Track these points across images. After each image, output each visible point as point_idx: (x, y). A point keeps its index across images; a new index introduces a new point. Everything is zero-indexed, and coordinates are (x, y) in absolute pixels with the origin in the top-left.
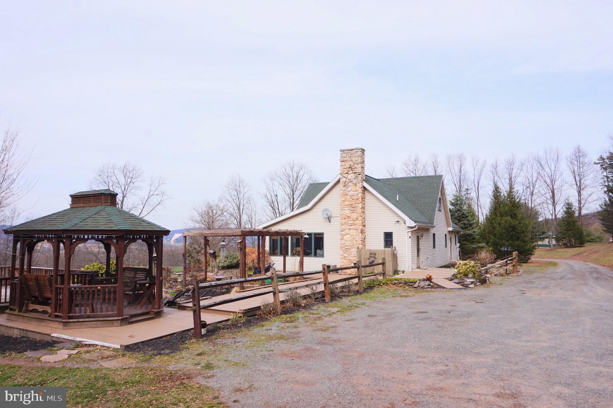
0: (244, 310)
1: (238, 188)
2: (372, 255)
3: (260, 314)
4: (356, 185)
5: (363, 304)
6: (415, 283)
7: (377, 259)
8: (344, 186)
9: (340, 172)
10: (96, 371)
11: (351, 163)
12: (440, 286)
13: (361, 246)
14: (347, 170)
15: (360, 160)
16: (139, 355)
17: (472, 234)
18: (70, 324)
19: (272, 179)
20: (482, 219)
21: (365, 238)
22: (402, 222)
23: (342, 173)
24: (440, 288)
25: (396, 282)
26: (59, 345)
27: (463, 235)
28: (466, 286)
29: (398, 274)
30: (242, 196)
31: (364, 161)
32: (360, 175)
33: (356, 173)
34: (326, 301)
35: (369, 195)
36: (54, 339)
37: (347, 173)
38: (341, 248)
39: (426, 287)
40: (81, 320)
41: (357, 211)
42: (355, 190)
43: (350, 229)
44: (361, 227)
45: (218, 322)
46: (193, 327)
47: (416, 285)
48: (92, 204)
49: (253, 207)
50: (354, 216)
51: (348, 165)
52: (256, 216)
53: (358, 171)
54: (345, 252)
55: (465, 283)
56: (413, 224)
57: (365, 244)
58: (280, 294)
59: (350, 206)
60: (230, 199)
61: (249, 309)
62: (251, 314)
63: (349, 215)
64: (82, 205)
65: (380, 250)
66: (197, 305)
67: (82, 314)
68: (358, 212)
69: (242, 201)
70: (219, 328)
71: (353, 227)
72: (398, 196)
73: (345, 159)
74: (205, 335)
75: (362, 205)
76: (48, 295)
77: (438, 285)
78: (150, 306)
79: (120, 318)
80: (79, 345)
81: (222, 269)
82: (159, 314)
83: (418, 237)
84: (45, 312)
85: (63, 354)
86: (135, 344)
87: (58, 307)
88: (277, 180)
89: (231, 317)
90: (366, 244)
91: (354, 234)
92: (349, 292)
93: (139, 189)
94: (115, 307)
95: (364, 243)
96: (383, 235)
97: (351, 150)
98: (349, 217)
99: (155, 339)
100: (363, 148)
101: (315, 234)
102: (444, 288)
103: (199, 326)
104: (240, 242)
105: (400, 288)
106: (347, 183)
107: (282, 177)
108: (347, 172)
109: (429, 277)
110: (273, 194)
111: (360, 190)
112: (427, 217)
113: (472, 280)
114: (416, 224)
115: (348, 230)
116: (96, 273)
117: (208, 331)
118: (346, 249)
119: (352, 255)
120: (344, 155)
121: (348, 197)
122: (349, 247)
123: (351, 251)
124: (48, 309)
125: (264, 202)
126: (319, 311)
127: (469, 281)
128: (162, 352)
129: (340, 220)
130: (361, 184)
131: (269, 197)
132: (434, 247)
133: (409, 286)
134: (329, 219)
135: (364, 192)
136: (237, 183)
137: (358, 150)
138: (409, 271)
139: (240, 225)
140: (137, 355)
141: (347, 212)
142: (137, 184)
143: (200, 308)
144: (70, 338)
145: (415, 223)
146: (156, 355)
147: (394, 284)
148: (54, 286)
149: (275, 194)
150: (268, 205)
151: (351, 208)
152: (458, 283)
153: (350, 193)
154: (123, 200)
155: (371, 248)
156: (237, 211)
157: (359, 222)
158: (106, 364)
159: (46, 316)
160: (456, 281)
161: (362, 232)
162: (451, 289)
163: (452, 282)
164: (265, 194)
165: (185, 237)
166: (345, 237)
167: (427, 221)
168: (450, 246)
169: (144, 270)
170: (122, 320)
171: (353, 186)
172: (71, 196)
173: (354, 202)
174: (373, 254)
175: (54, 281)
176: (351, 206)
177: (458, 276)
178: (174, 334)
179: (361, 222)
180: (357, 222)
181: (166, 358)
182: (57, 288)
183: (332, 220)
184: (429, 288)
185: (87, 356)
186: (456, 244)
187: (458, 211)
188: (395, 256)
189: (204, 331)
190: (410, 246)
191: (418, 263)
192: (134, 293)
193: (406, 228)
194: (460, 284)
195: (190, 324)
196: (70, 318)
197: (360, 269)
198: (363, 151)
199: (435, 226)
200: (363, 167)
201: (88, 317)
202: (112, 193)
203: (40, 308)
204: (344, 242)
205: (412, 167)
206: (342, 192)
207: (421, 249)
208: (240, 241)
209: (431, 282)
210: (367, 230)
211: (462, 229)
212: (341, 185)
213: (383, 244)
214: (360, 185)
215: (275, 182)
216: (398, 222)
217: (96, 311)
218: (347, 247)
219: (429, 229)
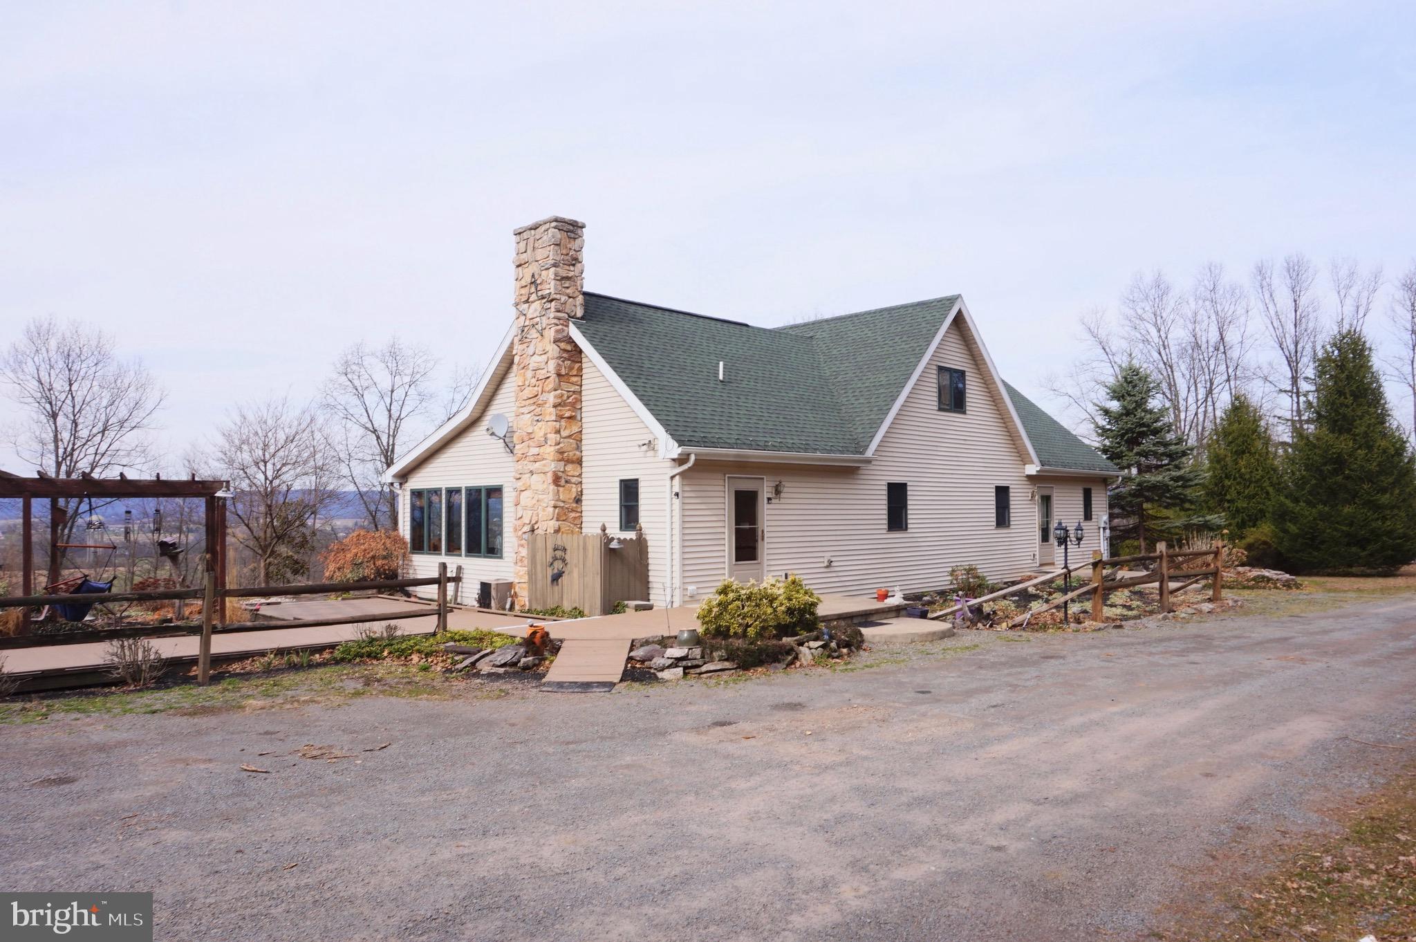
2: (559, 553)
4: (544, 336)
6: (474, 653)
7: (569, 566)
8: (521, 341)
9: (513, 299)
11: (536, 268)
14: (528, 290)
15: (552, 255)
17: (1167, 486)
20: (1283, 434)
21: (577, 501)
23: (518, 301)
32: (553, 303)
33: (544, 297)
37: (527, 301)
41: (545, 415)
42: (543, 353)
43: (532, 473)
44: (552, 466)
47: (466, 663)
50: (541, 430)
51: (528, 275)
53: (548, 292)
56: (679, 451)
57: (578, 518)
59: (531, 401)
63: (531, 430)
68: (547, 419)
71: (537, 465)
73: (525, 257)
75: (557, 397)
83: (744, 495)
90: (584, 519)
91: (541, 488)
95: (574, 515)
96: (618, 490)
97: (535, 228)
98: (530, 436)
101: (488, 491)
106: (526, 330)
108: (527, 297)
111: (551, 351)
113: (682, 653)
115: (529, 475)
118: (524, 534)
120: (523, 246)
121: (529, 374)
122: (529, 528)
127: (669, 653)
129: (516, 446)
130: (552, 331)
132: (897, 525)
134: (508, 445)
135: (577, 356)
137: (547, 226)
138: (675, 605)
141: (527, 420)
145: (680, 446)
147: (427, 655)
151: (533, 408)
153: (533, 363)
157: (546, 451)
160: (641, 651)
161: (559, 480)
162: (544, 684)
166: (524, 498)
167: (839, 444)
168: (1038, 522)
171: (538, 340)
173: (540, 390)
174: (560, 550)
176: (535, 400)
179: (552, 449)
186: (1088, 518)
190: (678, 525)
193: (666, 464)
198: (571, 229)
204: (520, 511)
207: (770, 535)
210: (586, 473)
213: (618, 519)
214: (552, 335)
216: (649, 444)
219: (858, 468)
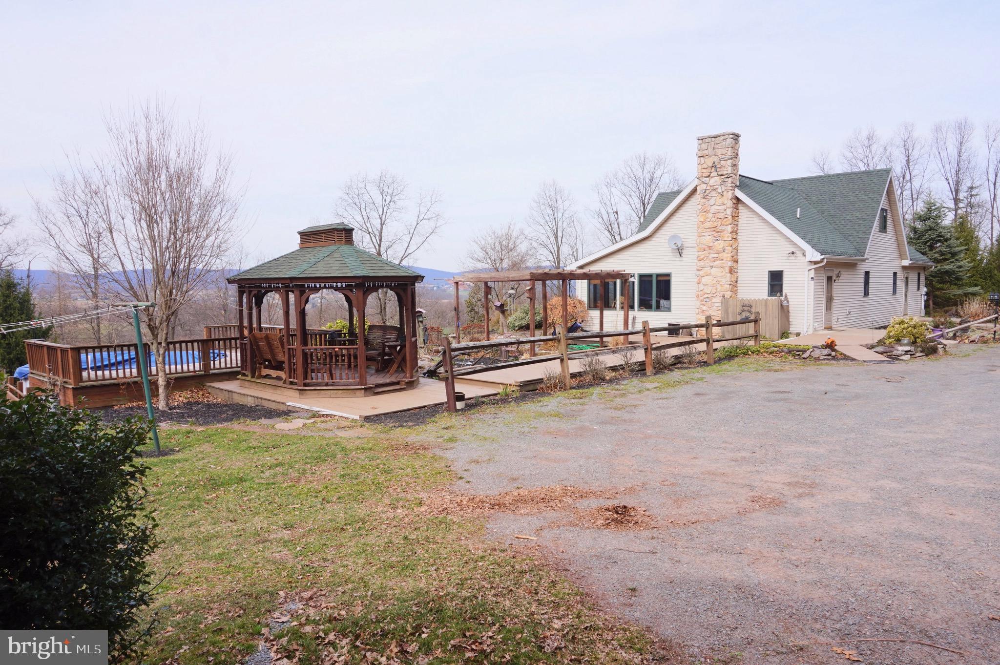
0: (521, 382)
1: (553, 202)
2: (746, 308)
3: (542, 388)
4: (722, 195)
5: (701, 379)
6: (804, 351)
8: (704, 198)
9: (696, 175)
10: (329, 439)
11: (716, 159)
12: (848, 357)
13: (728, 294)
14: (709, 170)
15: (730, 153)
16: (379, 427)
17: (954, 271)
18: (307, 392)
19: (609, 185)
21: (736, 282)
22: (799, 254)
23: (700, 175)
24: (847, 360)
25: (775, 349)
26: (294, 414)
27: (936, 272)
28: (895, 358)
29: (787, 338)
30: (560, 215)
31: (737, 155)
32: (730, 179)
33: (722, 175)
34: (648, 374)
35: (746, 211)
36: (290, 408)
37: (709, 176)
38: (698, 296)
39: (822, 357)
40: (318, 388)
41: (723, 237)
42: (722, 204)
43: (712, 267)
44: (730, 264)
45: (483, 397)
46: (445, 399)
47: (806, 355)
48: (324, 243)
49: (579, 233)
50: (719, 245)
51: (709, 162)
52: (584, 246)
53: (726, 173)
54: (704, 302)
55: (893, 353)
56: (818, 257)
57: (737, 290)
58: (569, 361)
59: (712, 229)
60: (542, 222)
61: (528, 381)
62: (531, 388)
63: (711, 244)
64: (312, 244)
65: (759, 299)
66: (449, 372)
67: (320, 381)
68: (726, 239)
69: (560, 224)
70: (483, 403)
71: (716, 263)
72: (799, 209)
73: (706, 152)
74: (462, 410)
75: (732, 228)
76: (281, 357)
77: (845, 355)
78: (402, 375)
79: (363, 387)
80: (315, 415)
81: (519, 329)
82: (411, 385)
83: (829, 279)
84: (279, 378)
85: (298, 423)
86: (377, 415)
87: (292, 372)
88: (617, 186)
89: (500, 390)
90: (739, 290)
91: (719, 277)
92: (690, 363)
93: (403, 211)
94: (357, 375)
95: (735, 289)
96: (767, 276)
97: (715, 137)
98: (710, 248)
99: (401, 411)
100: (736, 132)
101: (658, 275)
102: (853, 359)
103: (452, 398)
104: (529, 290)
105: (778, 360)
106: (707, 192)
107: (626, 182)
108: (708, 174)
109: (829, 342)
110: (610, 211)
111: (730, 204)
112: (855, 243)
113: (907, 348)
114: (822, 257)
115: (709, 268)
116: (339, 333)
117: (467, 405)
118: (704, 299)
119: (715, 308)
120: (704, 146)
121: (710, 215)
122: (710, 295)
123: (713, 301)
124: (282, 374)
125: (597, 223)
126: (627, 387)
127: (901, 349)
128: (405, 424)
129: (697, 253)
130: (730, 193)
131: (605, 216)
132: (866, 293)
133: (794, 356)
134: (680, 251)
135: (737, 206)
136: (553, 194)
137: (726, 137)
138: (809, 333)
139: (559, 262)
140: (377, 426)
141: (708, 239)
142: (400, 203)
143: (453, 377)
144: (306, 407)
145: (822, 255)
146: (398, 427)
147: (770, 353)
148: (286, 347)
149: (615, 210)
150: (603, 230)
151: (714, 233)
152: (882, 353)
153: (713, 209)
154: (381, 229)
155: (745, 297)
156: (553, 240)
157: (727, 256)
158: (341, 434)
159: (280, 383)
160: (880, 349)
161: (732, 271)
162: (864, 361)
163: (872, 351)
164: (598, 210)
165: (457, 283)
166: (704, 280)
167: (852, 251)
168: (904, 291)
169: (393, 328)
170: (365, 389)
171: (718, 197)
172: (299, 233)
173: (719, 224)
174: (747, 306)
175: (285, 343)
176: (714, 229)
177: (887, 342)
178: (424, 407)
179: (729, 255)
180: (725, 255)
181: (408, 430)
182: (289, 349)
183: (685, 252)
184: (827, 359)
185: (323, 426)
186: (919, 289)
187: (930, 230)
188: (784, 311)
189: (460, 405)
190: (812, 294)
191: (828, 319)
192: (382, 358)
193: (806, 264)
194: (885, 355)
195: (443, 398)
196: (305, 385)
197: (709, 329)
198: (736, 137)
199: (867, 259)
200: (735, 165)
201: (327, 385)
202: (347, 227)
203: (274, 373)
204: (701, 287)
205: (860, 151)
206: (700, 206)
207: (835, 298)
208: (528, 288)
209: (834, 350)
210: (741, 267)
211: (933, 262)
212: (699, 196)
213: (767, 291)
214: (730, 195)
215: (613, 189)
216: (793, 253)
217: (334, 378)
218: (706, 296)
219: (856, 264)
